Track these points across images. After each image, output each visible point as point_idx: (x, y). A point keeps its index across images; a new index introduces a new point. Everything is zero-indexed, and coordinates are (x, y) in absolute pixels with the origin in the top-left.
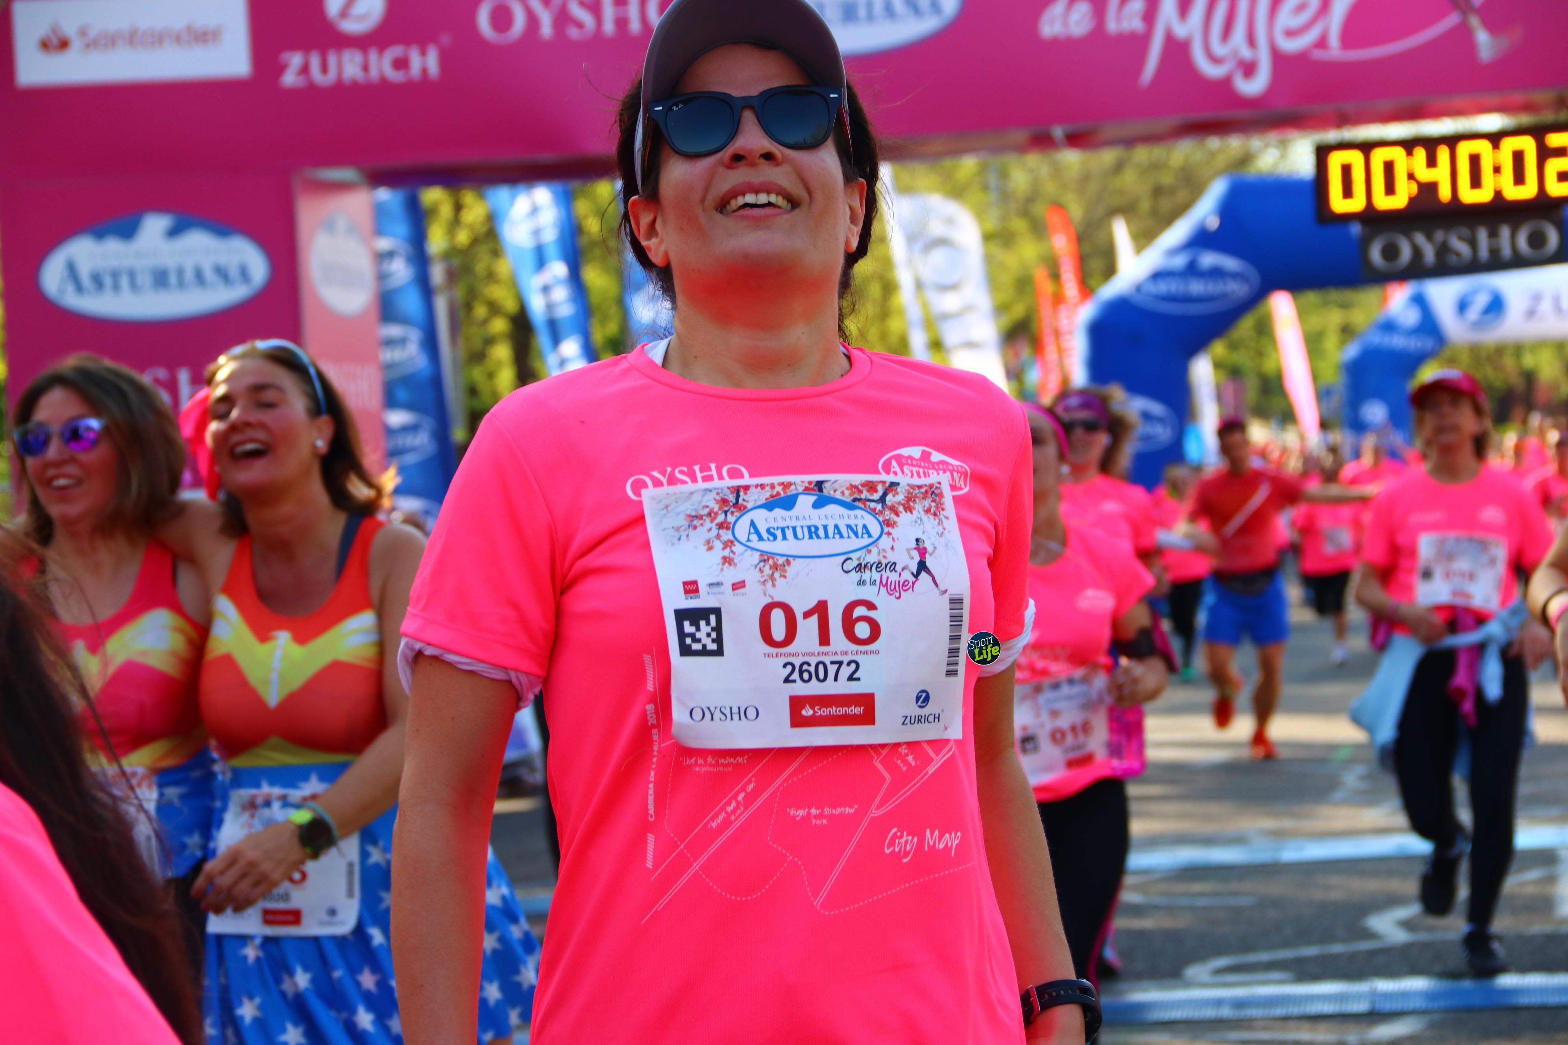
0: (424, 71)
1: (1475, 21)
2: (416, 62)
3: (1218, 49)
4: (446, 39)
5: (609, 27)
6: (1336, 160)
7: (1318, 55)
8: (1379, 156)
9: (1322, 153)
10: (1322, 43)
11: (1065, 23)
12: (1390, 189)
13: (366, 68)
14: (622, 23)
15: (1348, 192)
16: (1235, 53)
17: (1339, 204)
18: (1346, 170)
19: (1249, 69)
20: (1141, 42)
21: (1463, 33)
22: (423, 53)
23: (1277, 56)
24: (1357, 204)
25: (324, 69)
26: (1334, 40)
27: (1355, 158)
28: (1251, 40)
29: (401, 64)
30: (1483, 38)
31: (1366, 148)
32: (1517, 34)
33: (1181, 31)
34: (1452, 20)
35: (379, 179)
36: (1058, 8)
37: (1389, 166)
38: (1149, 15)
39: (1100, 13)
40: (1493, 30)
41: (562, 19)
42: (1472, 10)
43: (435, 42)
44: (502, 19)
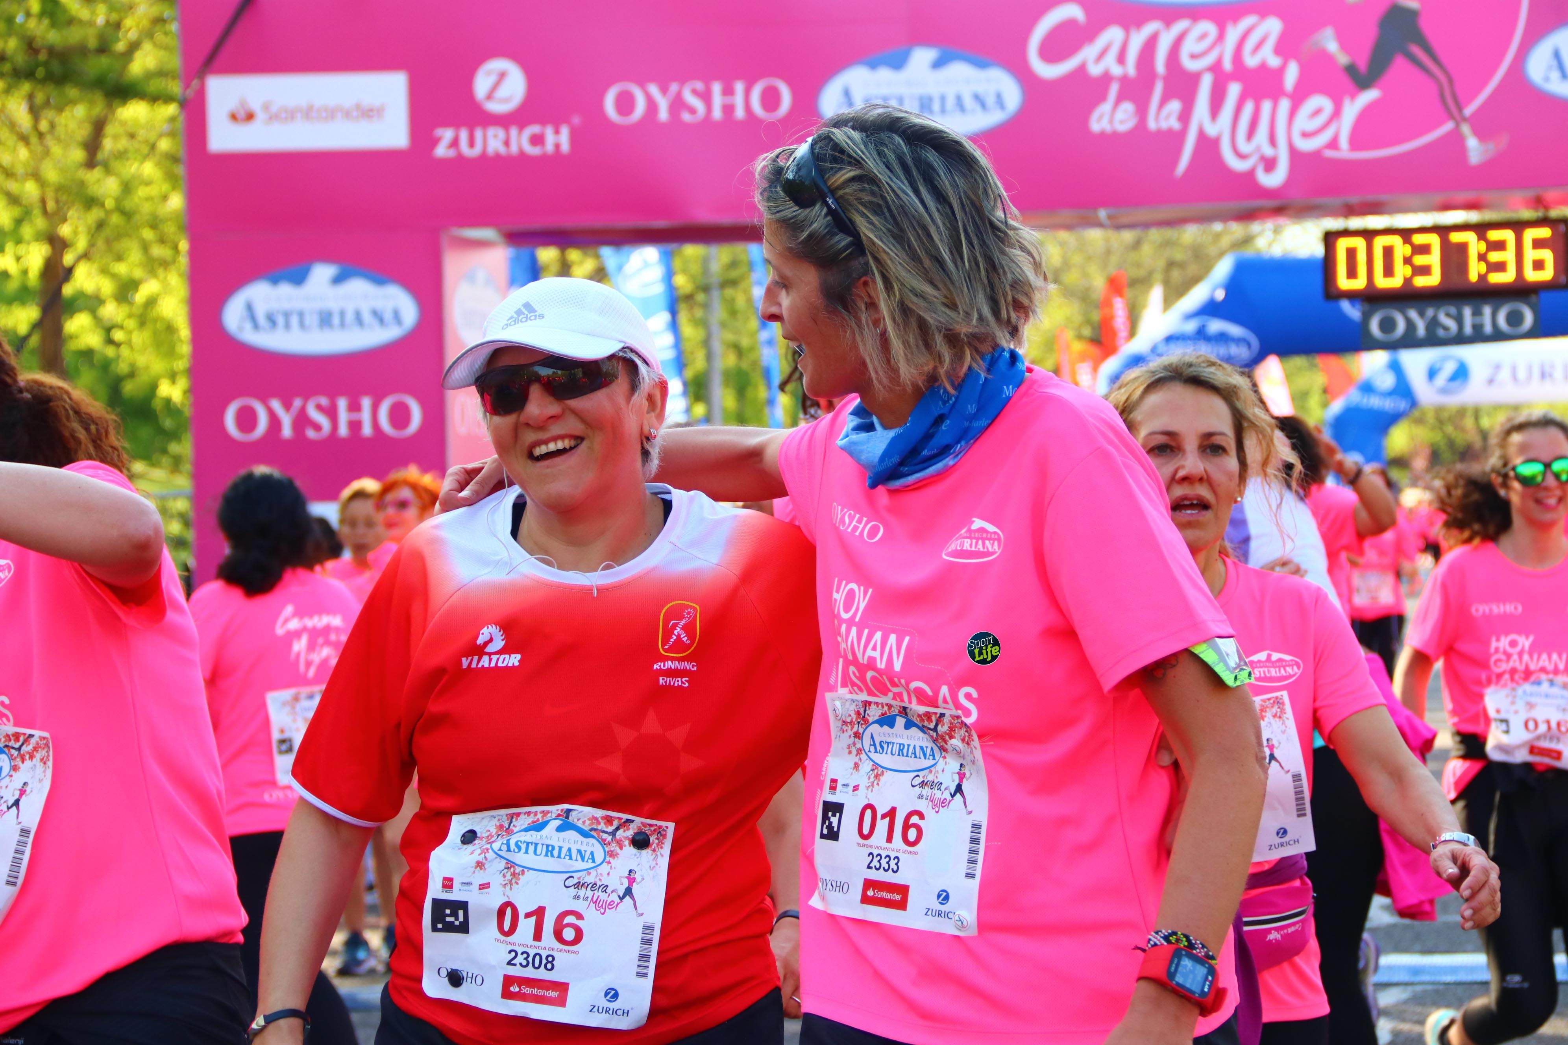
0: (557, 146)
1: (1466, 129)
2: (550, 139)
3: (1244, 147)
4: (576, 120)
5: (717, 114)
6: (1343, 244)
7: (1330, 154)
8: (1380, 242)
9: (1330, 238)
10: (1333, 144)
11: (1111, 121)
12: (1389, 271)
13: (507, 143)
14: (728, 109)
15: (1352, 273)
16: (1258, 149)
17: (1344, 282)
18: (1351, 253)
19: (1270, 164)
20: (1176, 138)
21: (1456, 138)
22: (557, 132)
23: (1294, 153)
24: (1359, 283)
25: (472, 144)
26: (1344, 143)
27: (1359, 243)
28: (1273, 141)
29: (537, 140)
30: (1472, 143)
31: (1369, 235)
32: (1504, 140)
33: (1211, 130)
34: (1449, 126)
35: (514, 238)
36: (1105, 107)
37: (1388, 252)
38: (1185, 116)
39: (1142, 111)
40: (1482, 135)
41: (678, 105)
42: (1465, 119)
43: (566, 121)
44: (625, 103)
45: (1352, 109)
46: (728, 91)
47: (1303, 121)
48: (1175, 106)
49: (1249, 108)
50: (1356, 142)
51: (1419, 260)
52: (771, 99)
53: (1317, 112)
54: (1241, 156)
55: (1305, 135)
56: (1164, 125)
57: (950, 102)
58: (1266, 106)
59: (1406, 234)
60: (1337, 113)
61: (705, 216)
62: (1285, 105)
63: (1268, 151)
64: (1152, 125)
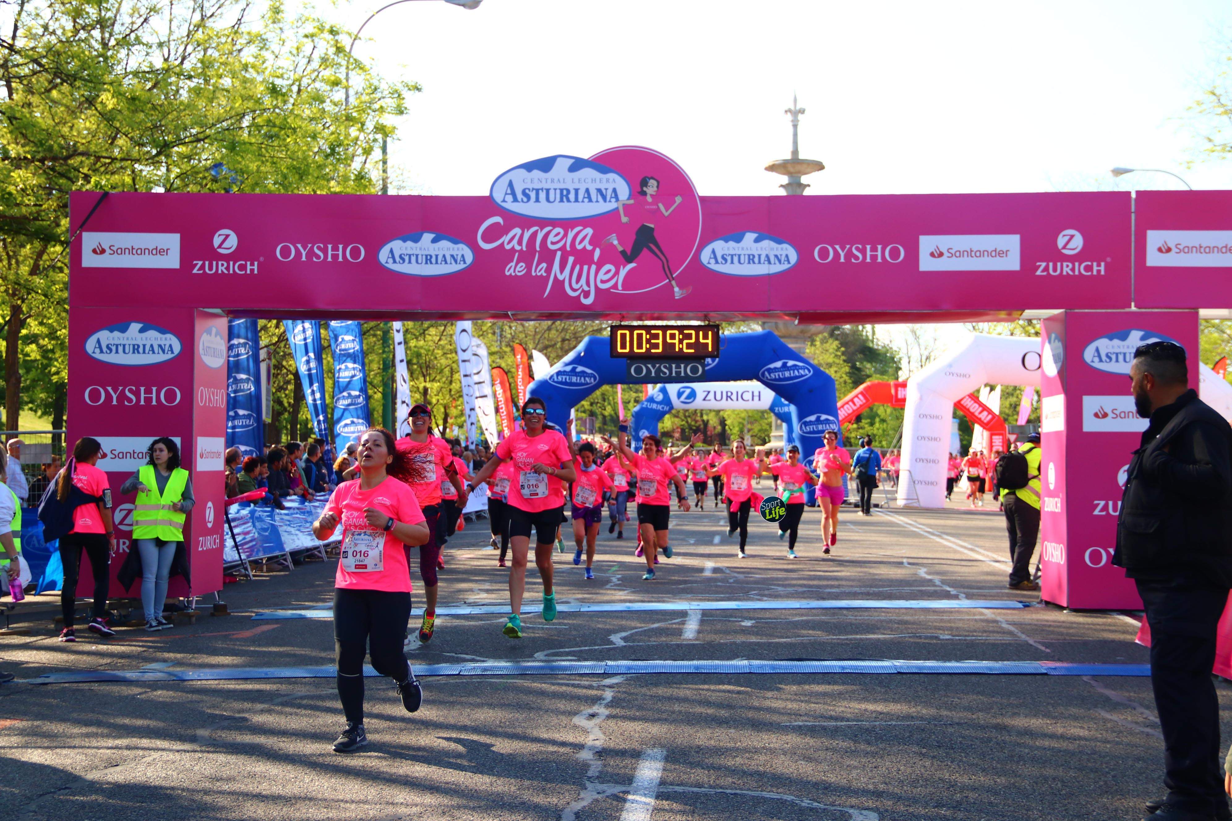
0: (252, 270)
1: (673, 283)
2: (249, 267)
3: (575, 286)
4: (262, 259)
5: (330, 259)
6: (619, 332)
7: (613, 291)
8: (636, 332)
9: (614, 329)
10: (615, 286)
11: (514, 271)
12: (640, 346)
13: (228, 269)
14: (335, 257)
15: (623, 346)
16: (581, 287)
17: (619, 350)
18: (623, 336)
19: (587, 294)
20: (544, 280)
22: (252, 264)
23: (597, 290)
24: (627, 350)
25: (211, 268)
26: (620, 286)
27: (627, 332)
28: (588, 284)
29: (242, 268)
30: (676, 289)
31: (632, 328)
32: (690, 289)
33: (560, 277)
34: (666, 281)
35: (228, 313)
36: (513, 264)
37: (640, 336)
38: (549, 270)
39: (529, 267)
40: (681, 287)
41: (311, 253)
42: (673, 279)
43: (258, 260)
44: (286, 252)
45: (623, 272)
46: (335, 249)
47: (601, 276)
48: (544, 265)
49: (578, 268)
50: (625, 287)
51: (653, 341)
52: (355, 253)
53: (609, 271)
54: (574, 290)
55: (603, 282)
56: (539, 274)
57: (440, 258)
58: (586, 268)
59: (648, 328)
60: (617, 273)
61: (322, 306)
62: (594, 267)
63: (586, 288)
64: (534, 274)
